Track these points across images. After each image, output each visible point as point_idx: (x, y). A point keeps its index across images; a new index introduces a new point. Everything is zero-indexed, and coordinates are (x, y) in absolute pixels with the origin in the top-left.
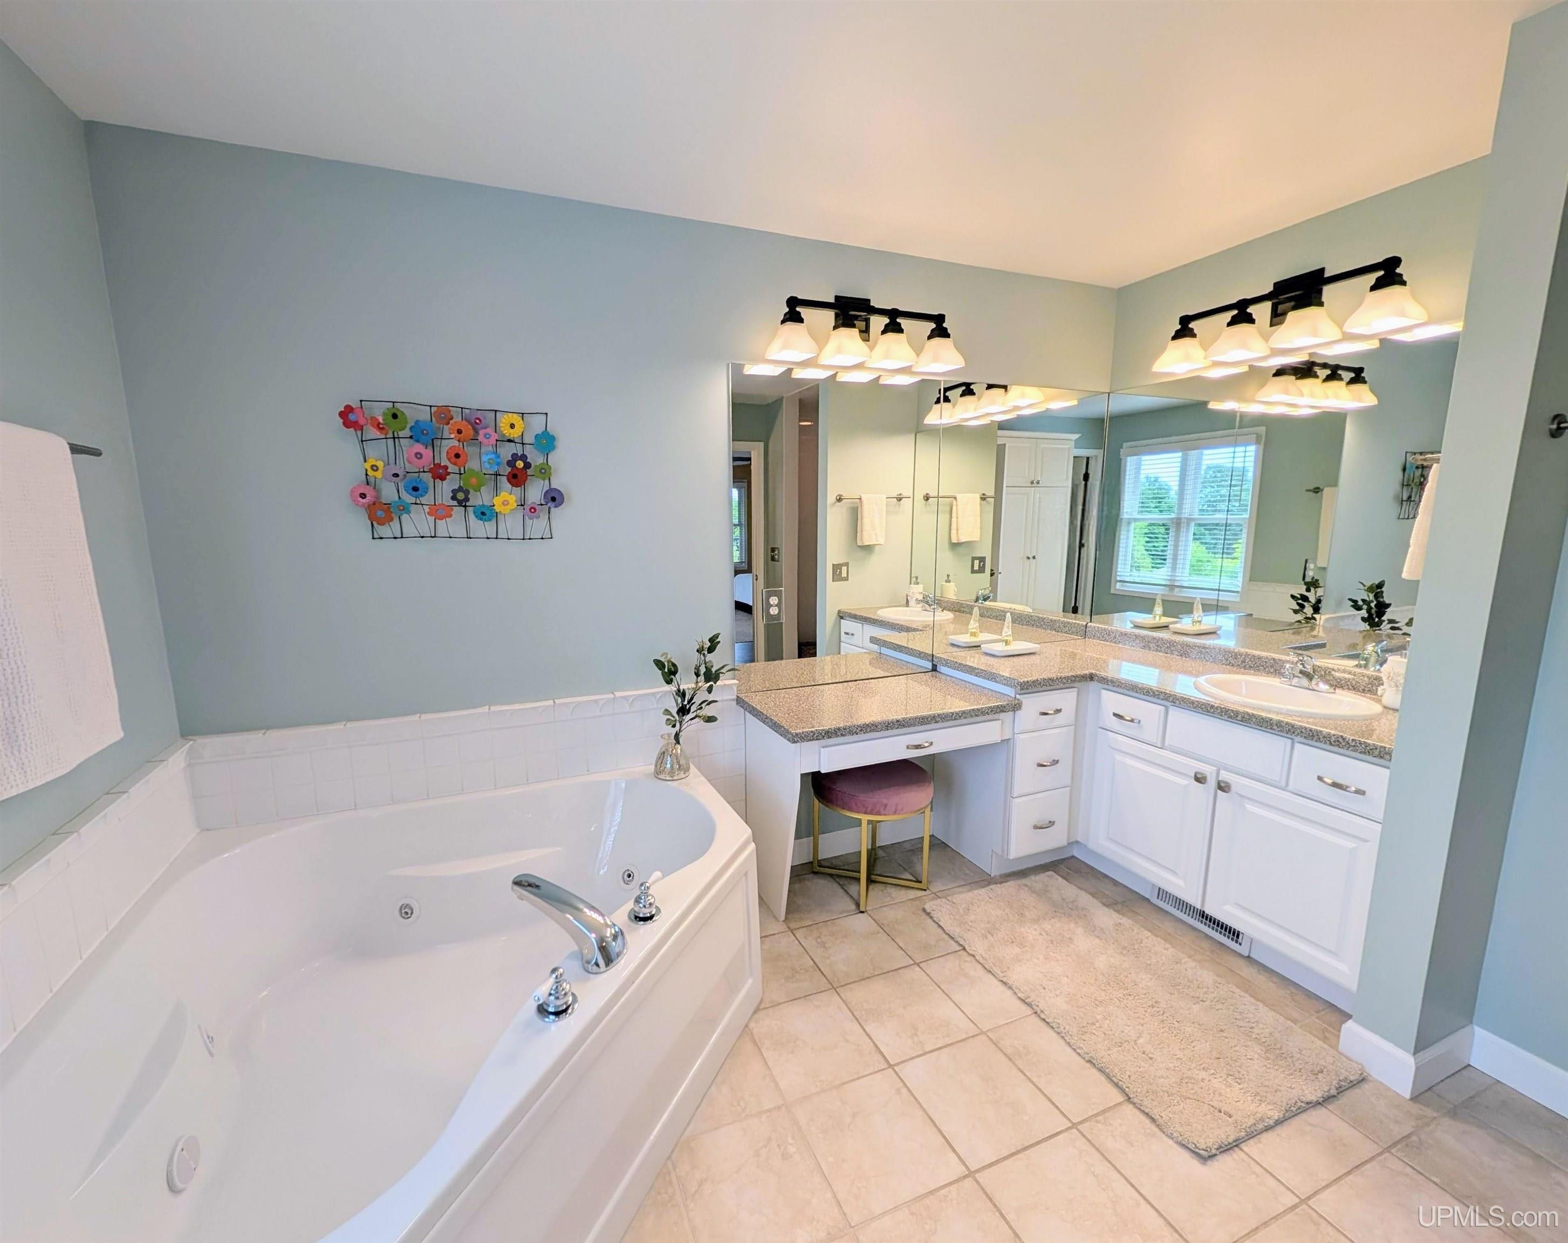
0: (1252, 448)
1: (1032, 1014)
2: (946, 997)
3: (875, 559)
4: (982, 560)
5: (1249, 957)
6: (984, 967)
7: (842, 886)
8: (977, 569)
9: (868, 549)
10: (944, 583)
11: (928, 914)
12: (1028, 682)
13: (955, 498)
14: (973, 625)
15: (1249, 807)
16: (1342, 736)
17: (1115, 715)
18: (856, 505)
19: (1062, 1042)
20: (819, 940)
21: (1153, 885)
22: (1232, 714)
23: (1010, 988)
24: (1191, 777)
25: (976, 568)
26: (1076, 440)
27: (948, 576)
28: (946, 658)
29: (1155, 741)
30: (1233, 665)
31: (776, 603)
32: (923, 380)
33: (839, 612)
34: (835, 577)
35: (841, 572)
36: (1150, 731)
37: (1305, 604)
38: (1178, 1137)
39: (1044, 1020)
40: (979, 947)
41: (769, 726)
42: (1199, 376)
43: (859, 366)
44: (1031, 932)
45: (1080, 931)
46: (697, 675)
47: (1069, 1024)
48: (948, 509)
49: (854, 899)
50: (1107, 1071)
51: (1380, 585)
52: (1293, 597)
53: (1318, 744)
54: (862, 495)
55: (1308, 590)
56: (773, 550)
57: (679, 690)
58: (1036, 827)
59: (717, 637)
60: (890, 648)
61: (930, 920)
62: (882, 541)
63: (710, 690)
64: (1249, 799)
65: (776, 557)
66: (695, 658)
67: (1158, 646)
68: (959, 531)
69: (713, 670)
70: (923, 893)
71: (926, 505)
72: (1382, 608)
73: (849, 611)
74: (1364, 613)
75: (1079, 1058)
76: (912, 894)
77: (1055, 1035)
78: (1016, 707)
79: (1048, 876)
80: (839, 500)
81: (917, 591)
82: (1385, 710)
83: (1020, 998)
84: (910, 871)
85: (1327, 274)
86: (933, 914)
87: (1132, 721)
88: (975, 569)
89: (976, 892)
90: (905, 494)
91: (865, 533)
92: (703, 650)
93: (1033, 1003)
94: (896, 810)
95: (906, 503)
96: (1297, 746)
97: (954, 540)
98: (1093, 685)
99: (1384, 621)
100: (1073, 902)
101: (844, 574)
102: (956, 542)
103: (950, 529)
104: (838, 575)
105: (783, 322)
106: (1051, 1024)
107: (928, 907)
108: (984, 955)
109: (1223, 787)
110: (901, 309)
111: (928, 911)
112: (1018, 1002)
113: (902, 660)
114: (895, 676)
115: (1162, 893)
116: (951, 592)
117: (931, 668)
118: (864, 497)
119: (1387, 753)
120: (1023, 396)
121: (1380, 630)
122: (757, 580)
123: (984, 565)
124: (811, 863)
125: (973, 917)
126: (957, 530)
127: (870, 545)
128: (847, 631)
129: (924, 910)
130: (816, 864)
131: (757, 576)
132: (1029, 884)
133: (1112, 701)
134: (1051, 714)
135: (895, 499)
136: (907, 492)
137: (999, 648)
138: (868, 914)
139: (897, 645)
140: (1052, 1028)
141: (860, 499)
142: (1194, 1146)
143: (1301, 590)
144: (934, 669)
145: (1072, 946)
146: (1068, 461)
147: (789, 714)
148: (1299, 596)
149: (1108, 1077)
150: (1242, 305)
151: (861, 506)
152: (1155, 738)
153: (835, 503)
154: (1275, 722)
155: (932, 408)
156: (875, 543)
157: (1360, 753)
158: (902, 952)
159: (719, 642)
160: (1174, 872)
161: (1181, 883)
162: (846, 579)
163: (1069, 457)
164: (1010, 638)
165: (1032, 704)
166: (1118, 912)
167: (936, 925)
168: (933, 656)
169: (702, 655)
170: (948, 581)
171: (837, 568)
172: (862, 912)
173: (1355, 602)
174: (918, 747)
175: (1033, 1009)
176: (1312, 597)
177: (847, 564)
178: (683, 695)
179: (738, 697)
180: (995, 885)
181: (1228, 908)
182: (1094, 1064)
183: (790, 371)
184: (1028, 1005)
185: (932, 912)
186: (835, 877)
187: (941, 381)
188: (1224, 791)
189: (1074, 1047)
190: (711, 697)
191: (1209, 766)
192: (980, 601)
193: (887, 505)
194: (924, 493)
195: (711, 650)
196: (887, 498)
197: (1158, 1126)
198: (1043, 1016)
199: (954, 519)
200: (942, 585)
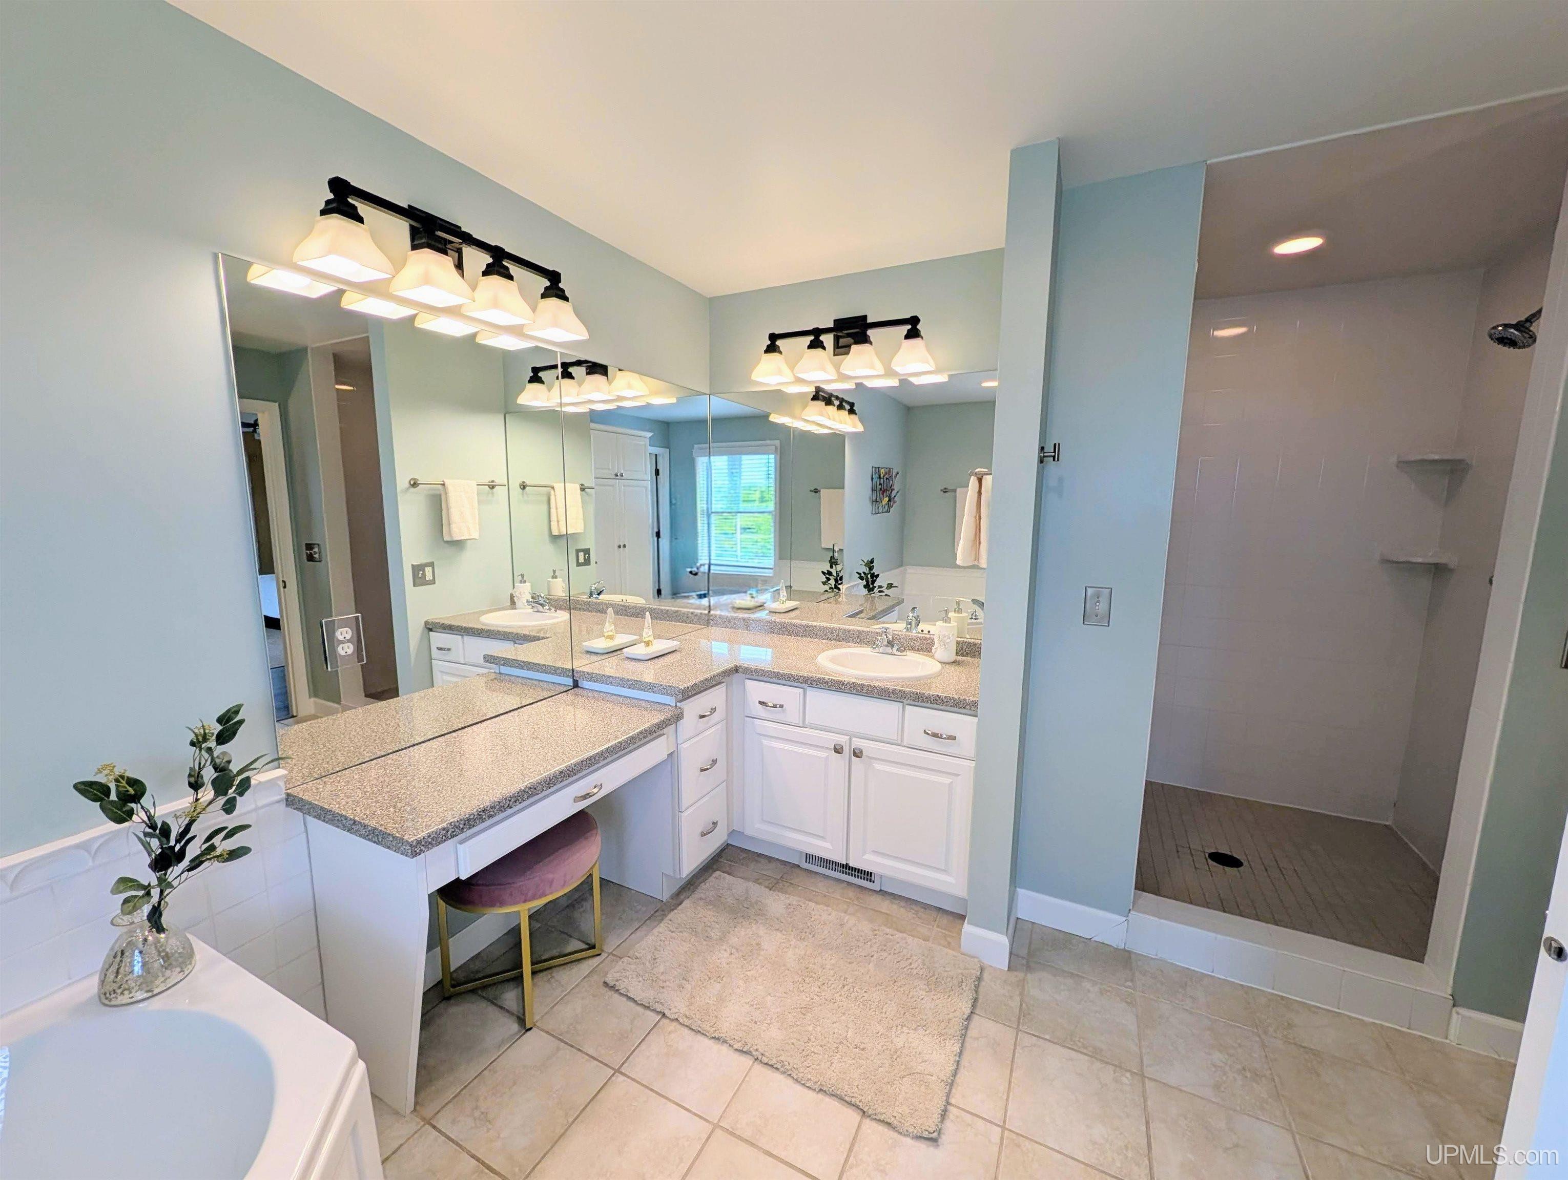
0: (772, 456)
1: (754, 1062)
2: (664, 1100)
3: (468, 556)
4: (587, 552)
5: (881, 890)
6: (691, 1029)
7: (493, 1002)
8: (583, 561)
9: (458, 545)
10: (551, 580)
11: (612, 988)
12: (688, 688)
13: (553, 488)
14: (609, 628)
15: (878, 766)
16: (938, 695)
17: (760, 703)
18: (438, 493)
19: (790, 1081)
20: (477, 1114)
21: (801, 852)
22: (859, 688)
23: (725, 1042)
24: (830, 749)
25: (581, 560)
26: (650, 438)
27: (554, 572)
28: (590, 671)
29: (797, 722)
30: (830, 639)
31: (348, 637)
32: (537, 347)
33: (426, 623)
34: (417, 580)
35: (424, 575)
36: (792, 712)
37: (830, 577)
38: (913, 1132)
39: (766, 1064)
40: (678, 1005)
41: (361, 836)
42: (780, 390)
43: (453, 311)
44: (722, 956)
45: (762, 931)
46: (196, 785)
47: (792, 1056)
48: (545, 499)
49: (513, 1014)
50: (838, 1093)
51: (872, 561)
52: (823, 573)
53: (923, 704)
54: (445, 480)
55: (831, 567)
56: (309, 547)
57: (153, 826)
58: (703, 835)
59: (237, 712)
60: (515, 667)
61: (616, 996)
62: (475, 535)
63: (229, 807)
64: (876, 759)
65: (316, 556)
66: (188, 756)
67: (771, 628)
68: (560, 523)
69: (234, 768)
70: (596, 961)
71: (523, 494)
72: (875, 577)
73: (442, 622)
74: (864, 582)
75: (810, 1092)
76: (586, 967)
77: (782, 1077)
78: (679, 717)
79: (716, 878)
80: (414, 484)
81: (524, 592)
82: (944, 665)
83: (736, 1050)
84: (576, 935)
85: (869, 320)
86: (621, 986)
87: (775, 706)
88: (580, 562)
89: (655, 931)
90: (498, 482)
91: (453, 526)
92: (205, 739)
93: (751, 1049)
94: (565, 882)
95: (501, 492)
96: (907, 707)
97: (555, 532)
98: (736, 677)
99: (876, 587)
100: (746, 899)
101: (429, 577)
102: (557, 534)
103: (550, 521)
104: (419, 575)
105: (323, 212)
106: (775, 1066)
107: (610, 979)
108: (687, 1013)
109: (857, 754)
110: (508, 250)
111: (612, 984)
112: (736, 1056)
113: (532, 679)
114: (532, 703)
115: (809, 857)
116: (559, 589)
117: (572, 685)
118: (447, 482)
119: (967, 704)
120: (630, 386)
121: (874, 593)
122: (285, 587)
123: (589, 557)
124: (440, 983)
125: (662, 969)
126: (558, 522)
127: (461, 540)
128: (439, 646)
129: (606, 984)
130: (447, 983)
131: (284, 582)
132: (702, 896)
133: (756, 690)
134: (708, 715)
135: (487, 487)
136: (501, 479)
137: (640, 650)
138: (538, 1027)
139: (523, 662)
140: (777, 1069)
141: (444, 485)
142: (927, 1133)
143: (826, 567)
144: (576, 685)
145: (762, 953)
146: (646, 458)
147: (395, 807)
148: (826, 572)
149: (841, 1099)
150: (817, 332)
151: (446, 494)
152: (797, 720)
153: (408, 489)
154: (891, 691)
155: (524, 389)
156: (468, 538)
157: (951, 706)
158: (596, 1062)
159: (241, 722)
160: (822, 838)
161: (828, 845)
162: (433, 582)
163: (645, 455)
164: (651, 638)
165: (692, 708)
166: (782, 890)
167: (624, 999)
168: (573, 670)
169: (203, 752)
170: (554, 577)
171: (418, 570)
172: (530, 1029)
173: (859, 574)
174: (585, 797)
175: (753, 1056)
176: (834, 571)
177: (432, 565)
178: (165, 832)
179: (288, 795)
180: (672, 913)
181: (866, 857)
182: (825, 1092)
183: (341, 292)
184: (747, 1053)
185: (617, 983)
186: (480, 992)
187: (557, 352)
188: (858, 757)
189: (803, 1082)
190: (231, 821)
191: (843, 736)
192: (594, 596)
193: (478, 494)
194: (520, 481)
195: (223, 738)
196: (478, 485)
197: (894, 1129)
198: (765, 1060)
199: (553, 511)
200: (549, 581)
